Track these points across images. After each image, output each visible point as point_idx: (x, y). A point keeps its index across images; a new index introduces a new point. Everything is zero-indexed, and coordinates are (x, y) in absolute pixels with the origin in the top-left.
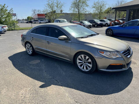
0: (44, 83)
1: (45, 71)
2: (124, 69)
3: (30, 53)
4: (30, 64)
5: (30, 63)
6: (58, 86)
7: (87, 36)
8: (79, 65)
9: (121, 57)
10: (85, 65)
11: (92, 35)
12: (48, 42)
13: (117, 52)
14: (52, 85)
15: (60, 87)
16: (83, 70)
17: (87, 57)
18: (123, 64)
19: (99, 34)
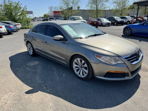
0: (32, 88)
1: (39, 75)
2: (127, 78)
3: (31, 53)
4: (27, 66)
5: (28, 64)
6: (45, 93)
7: (89, 36)
8: (75, 69)
9: (123, 63)
10: (81, 71)
11: (95, 35)
12: (45, 42)
13: (119, 56)
14: (39, 91)
15: (47, 94)
16: (79, 76)
17: (83, 62)
18: (126, 72)
19: (106, 33)
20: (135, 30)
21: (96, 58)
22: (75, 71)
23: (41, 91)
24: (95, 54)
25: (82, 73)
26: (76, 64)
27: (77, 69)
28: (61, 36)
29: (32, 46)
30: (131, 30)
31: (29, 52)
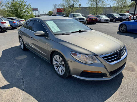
0: (9, 83)
1: (21, 70)
2: (104, 79)
7: (72, 33)
8: (55, 66)
10: (60, 68)
11: (80, 31)
12: (31, 37)
15: (21, 90)
16: (58, 73)
18: (103, 72)
20: (130, 27)
21: (72, 56)
22: (55, 68)
23: (16, 87)
24: (71, 52)
25: (61, 70)
26: (56, 60)
27: (57, 65)
28: (43, 32)
29: (23, 41)
30: (126, 27)
31: (21, 46)
